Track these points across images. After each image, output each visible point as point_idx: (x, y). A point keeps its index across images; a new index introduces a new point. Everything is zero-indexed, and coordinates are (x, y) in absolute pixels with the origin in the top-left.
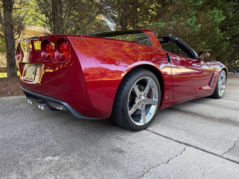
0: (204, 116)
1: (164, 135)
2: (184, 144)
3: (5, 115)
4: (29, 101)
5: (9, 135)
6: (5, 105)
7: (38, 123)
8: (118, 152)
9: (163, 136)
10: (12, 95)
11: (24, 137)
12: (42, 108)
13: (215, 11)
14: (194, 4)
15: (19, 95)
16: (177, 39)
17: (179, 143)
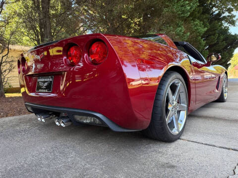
0: (226, 120)
1: (204, 143)
2: (232, 149)
3: (7, 138)
4: (39, 119)
5: (25, 161)
6: (2, 127)
7: (52, 143)
8: (168, 167)
9: (202, 144)
10: (7, 116)
11: (45, 162)
12: (62, 125)
13: (197, 22)
14: (182, 15)
15: (14, 116)
16: (185, 43)
17: (227, 150)
